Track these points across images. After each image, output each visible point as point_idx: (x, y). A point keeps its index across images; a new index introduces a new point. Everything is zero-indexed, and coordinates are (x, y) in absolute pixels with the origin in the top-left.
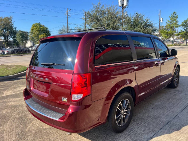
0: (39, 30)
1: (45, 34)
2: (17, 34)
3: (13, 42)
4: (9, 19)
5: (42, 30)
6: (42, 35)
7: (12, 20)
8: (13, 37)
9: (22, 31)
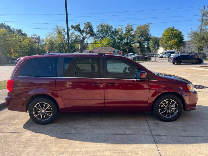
0: (171, 35)
1: (176, 39)
2: (151, 41)
3: (147, 49)
4: (147, 26)
5: (174, 34)
6: (172, 41)
7: (149, 27)
8: (147, 44)
9: (155, 38)
